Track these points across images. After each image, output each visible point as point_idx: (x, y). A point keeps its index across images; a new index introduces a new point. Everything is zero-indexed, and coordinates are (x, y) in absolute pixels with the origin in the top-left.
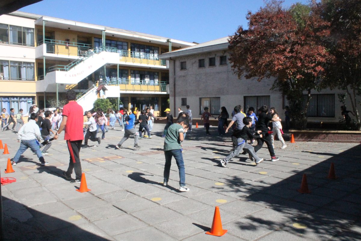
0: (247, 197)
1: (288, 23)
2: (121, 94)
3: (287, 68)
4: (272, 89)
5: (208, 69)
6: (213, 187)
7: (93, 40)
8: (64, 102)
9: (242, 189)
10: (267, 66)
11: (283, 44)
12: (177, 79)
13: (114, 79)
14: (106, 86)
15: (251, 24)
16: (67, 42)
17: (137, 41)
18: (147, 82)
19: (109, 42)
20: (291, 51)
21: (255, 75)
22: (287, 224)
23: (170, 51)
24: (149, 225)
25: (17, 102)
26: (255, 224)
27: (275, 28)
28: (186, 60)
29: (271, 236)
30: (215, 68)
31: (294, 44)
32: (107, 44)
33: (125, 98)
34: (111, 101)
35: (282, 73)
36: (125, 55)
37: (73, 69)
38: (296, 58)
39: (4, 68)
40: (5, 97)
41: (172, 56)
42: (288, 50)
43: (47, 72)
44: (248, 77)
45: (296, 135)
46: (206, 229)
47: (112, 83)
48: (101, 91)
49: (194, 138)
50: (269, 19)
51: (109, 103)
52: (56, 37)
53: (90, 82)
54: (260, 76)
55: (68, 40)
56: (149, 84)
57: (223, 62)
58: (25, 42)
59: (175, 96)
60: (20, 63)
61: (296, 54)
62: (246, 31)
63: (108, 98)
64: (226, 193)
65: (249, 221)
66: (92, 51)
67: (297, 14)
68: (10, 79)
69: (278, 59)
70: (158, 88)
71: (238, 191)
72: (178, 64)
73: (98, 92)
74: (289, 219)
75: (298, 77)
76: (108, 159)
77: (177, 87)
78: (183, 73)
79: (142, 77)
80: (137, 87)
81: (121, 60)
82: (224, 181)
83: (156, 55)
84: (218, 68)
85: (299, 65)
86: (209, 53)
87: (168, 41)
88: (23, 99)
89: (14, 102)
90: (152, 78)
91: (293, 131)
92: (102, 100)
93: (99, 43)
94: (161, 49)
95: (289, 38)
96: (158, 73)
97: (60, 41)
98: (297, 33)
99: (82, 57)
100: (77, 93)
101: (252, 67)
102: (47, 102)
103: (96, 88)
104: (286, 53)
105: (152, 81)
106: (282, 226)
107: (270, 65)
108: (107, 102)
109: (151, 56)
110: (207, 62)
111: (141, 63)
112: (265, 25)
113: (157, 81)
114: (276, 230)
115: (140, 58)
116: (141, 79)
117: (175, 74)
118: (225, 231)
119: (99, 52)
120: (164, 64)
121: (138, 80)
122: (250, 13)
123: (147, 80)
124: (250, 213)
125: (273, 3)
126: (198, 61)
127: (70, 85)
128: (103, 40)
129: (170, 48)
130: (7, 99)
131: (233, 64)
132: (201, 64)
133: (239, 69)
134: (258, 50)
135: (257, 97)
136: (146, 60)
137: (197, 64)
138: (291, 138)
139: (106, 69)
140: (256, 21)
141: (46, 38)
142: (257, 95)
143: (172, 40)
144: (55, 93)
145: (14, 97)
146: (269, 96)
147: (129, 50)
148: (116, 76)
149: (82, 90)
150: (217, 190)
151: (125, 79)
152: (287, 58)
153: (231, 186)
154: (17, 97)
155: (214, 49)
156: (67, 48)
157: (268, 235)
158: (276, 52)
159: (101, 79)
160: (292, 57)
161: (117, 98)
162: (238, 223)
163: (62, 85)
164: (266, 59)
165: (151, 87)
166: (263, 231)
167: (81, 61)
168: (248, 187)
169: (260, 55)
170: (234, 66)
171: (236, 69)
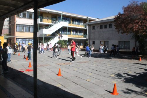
0: (125, 81)
1: (140, 11)
2: (68, 39)
3: (139, 30)
4: (132, 38)
5: (104, 29)
6: (110, 77)
7: (58, 17)
8: (46, 41)
9: (122, 78)
10: (130, 29)
11: (138, 20)
12: (91, 33)
13: (65, 33)
14: (62, 35)
15: (124, 11)
16: (48, 18)
17: (75, 18)
18: (78, 34)
19: (64, 18)
20: (141, 23)
21: (125, 32)
22: (143, 93)
23: (88, 22)
24: (88, 90)
25: (28, 41)
26: (130, 91)
27: (135, 13)
28: (95, 25)
29: (137, 97)
30: (107, 29)
31: (143, 19)
32: (63, 19)
33: (70, 40)
34: (64, 41)
35: (137, 32)
36: (70, 23)
37: (50, 28)
38: (143, 25)
39: (24, 28)
40: (24, 39)
41: (89, 24)
42: (140, 22)
43: (39, 29)
44: (122, 33)
45: (142, 57)
46: (110, 92)
47: (64, 34)
48: (61, 37)
49: (99, 57)
50: (132, 9)
51: (63, 42)
52: (43, 16)
53: (56, 34)
54: (127, 33)
55: (48, 17)
56: (79, 35)
57: (110, 27)
58: (32, 18)
59: (90, 40)
60: (30, 26)
61: (144, 24)
62: (122, 14)
63: (63, 40)
64: (116, 79)
65: (127, 90)
66: (57, 21)
67: (144, 7)
68: (26, 32)
69: (136, 26)
70: (82, 36)
71: (120, 79)
72: (91, 27)
73: (59, 37)
74: (144, 91)
75: (144, 33)
76: (66, 64)
77: (91, 36)
78: (93, 31)
79: (76, 32)
80: (74, 36)
81: (68, 25)
82: (114, 74)
83: (82, 23)
84: (108, 29)
85: (145, 28)
86: (105, 23)
87: (87, 18)
88: (30, 40)
89: (27, 40)
90: (80, 32)
91: (141, 56)
92: (61, 41)
93: (60, 18)
94: (84, 21)
95: (141, 17)
96: (83, 30)
97: (45, 17)
98: (144, 15)
99: (53, 24)
100: (51, 38)
101: (124, 29)
102: (39, 41)
103: (58, 36)
104: (139, 24)
105: (80, 34)
106: (141, 93)
107: (132, 28)
108: (62, 42)
109: (80, 24)
110: (103, 27)
111: (76, 26)
112: (130, 12)
113: (82, 34)
114: (139, 95)
115: (76, 24)
116: (76, 33)
117: (90, 31)
118: (118, 94)
119: (60, 22)
120: (85, 27)
121: (75, 33)
122: (124, 7)
123: (78, 33)
124: (127, 87)
125: (134, 2)
126: (100, 26)
127: (48, 34)
128: (62, 17)
129: (88, 21)
130: (24, 40)
131: (116, 28)
132: (101, 27)
133: (118, 30)
134: (127, 22)
135: (124, 41)
136: (78, 25)
137: (99, 27)
138: (140, 59)
139: (63, 28)
140: (126, 10)
141: (40, 16)
142: (124, 40)
143: (89, 17)
144: (43, 38)
145: (27, 39)
146: (130, 41)
147: (72, 21)
148: (66, 31)
149: (53, 37)
150: (112, 78)
151: (69, 33)
152: (139, 25)
153: (117, 77)
154: (28, 39)
155: (107, 21)
156: (48, 20)
157: (136, 96)
158: (134, 23)
159: (60, 33)
160: (142, 25)
161: (66, 40)
162: (122, 91)
163: (45, 34)
164: (130, 26)
165: (80, 36)
166: (133, 95)
167: (53, 25)
168: (124, 77)
169: (128, 24)
170: (116, 29)
171: (117, 30)
